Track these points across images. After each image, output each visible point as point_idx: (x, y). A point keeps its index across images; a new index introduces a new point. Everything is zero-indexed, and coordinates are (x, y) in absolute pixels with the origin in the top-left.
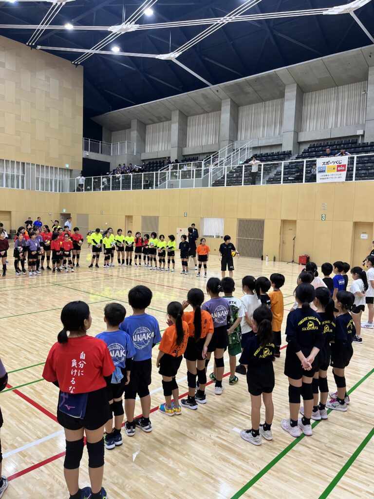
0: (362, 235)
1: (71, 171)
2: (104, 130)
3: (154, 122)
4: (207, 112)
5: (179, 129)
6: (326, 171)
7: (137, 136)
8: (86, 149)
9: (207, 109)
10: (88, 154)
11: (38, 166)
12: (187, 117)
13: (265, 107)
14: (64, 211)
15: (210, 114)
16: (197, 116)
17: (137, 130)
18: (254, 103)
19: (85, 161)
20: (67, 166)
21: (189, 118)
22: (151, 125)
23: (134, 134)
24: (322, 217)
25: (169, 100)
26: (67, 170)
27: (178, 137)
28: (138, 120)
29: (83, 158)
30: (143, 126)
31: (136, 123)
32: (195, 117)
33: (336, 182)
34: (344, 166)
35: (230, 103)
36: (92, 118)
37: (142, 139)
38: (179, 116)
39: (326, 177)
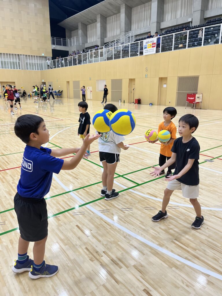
0: (164, 85)
1: (46, 57)
2: (66, 31)
3: (90, 23)
4: (116, 14)
5: (101, 27)
6: (147, 48)
7: (81, 33)
8: (53, 44)
9: (115, 12)
10: (54, 47)
11: (26, 56)
12: (106, 18)
13: (145, 7)
14: (43, 81)
15: (118, 14)
16: (111, 17)
17: (81, 29)
18: (139, 5)
19: (54, 51)
20: (43, 55)
21: (107, 18)
22: (90, 25)
23: (80, 32)
24: (146, 76)
25: (93, 8)
26: (43, 57)
27: (101, 32)
28: (81, 22)
29: (52, 49)
30: (85, 27)
31: (80, 25)
32: (110, 17)
33: (151, 54)
34: (155, 43)
35: (124, 6)
36: (58, 24)
37: (85, 35)
38: (101, 18)
39: (147, 51)
